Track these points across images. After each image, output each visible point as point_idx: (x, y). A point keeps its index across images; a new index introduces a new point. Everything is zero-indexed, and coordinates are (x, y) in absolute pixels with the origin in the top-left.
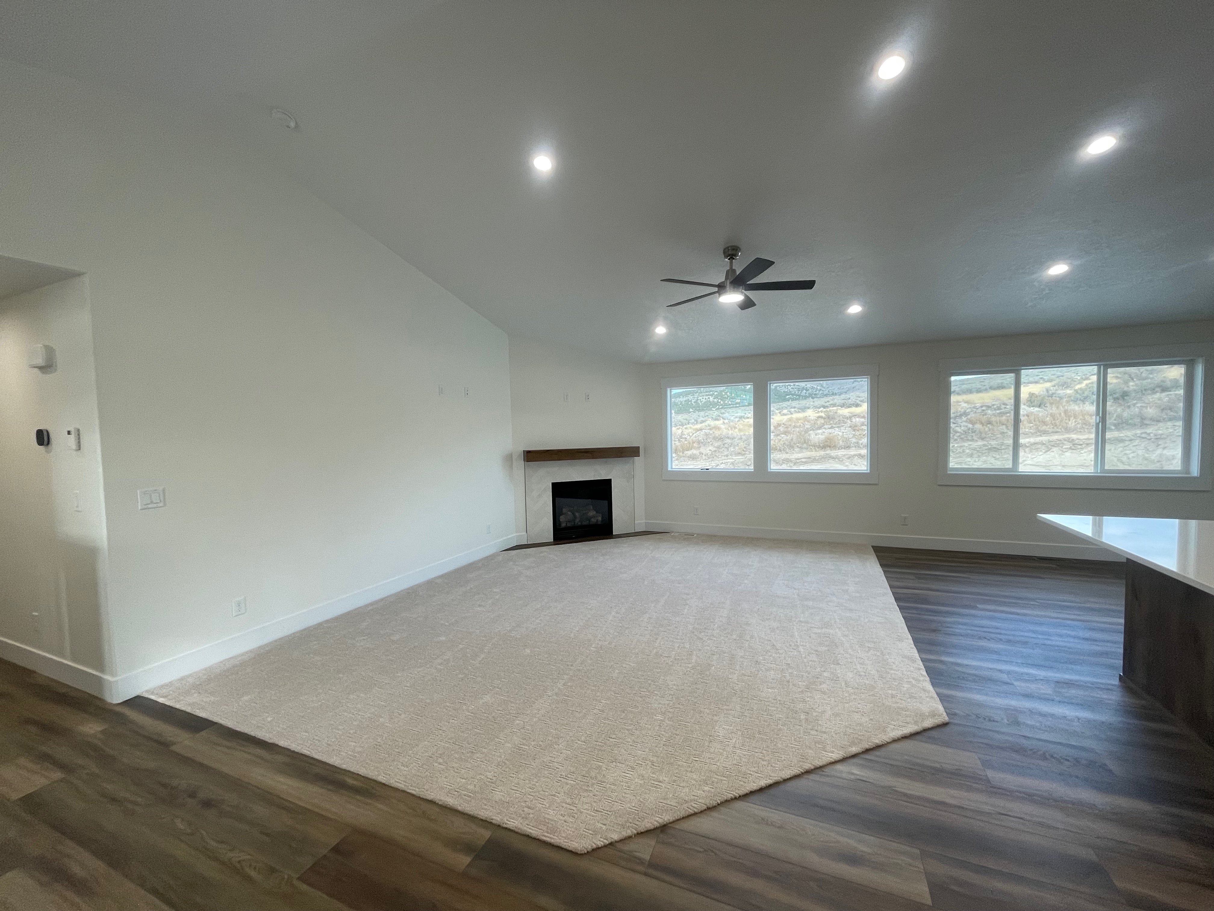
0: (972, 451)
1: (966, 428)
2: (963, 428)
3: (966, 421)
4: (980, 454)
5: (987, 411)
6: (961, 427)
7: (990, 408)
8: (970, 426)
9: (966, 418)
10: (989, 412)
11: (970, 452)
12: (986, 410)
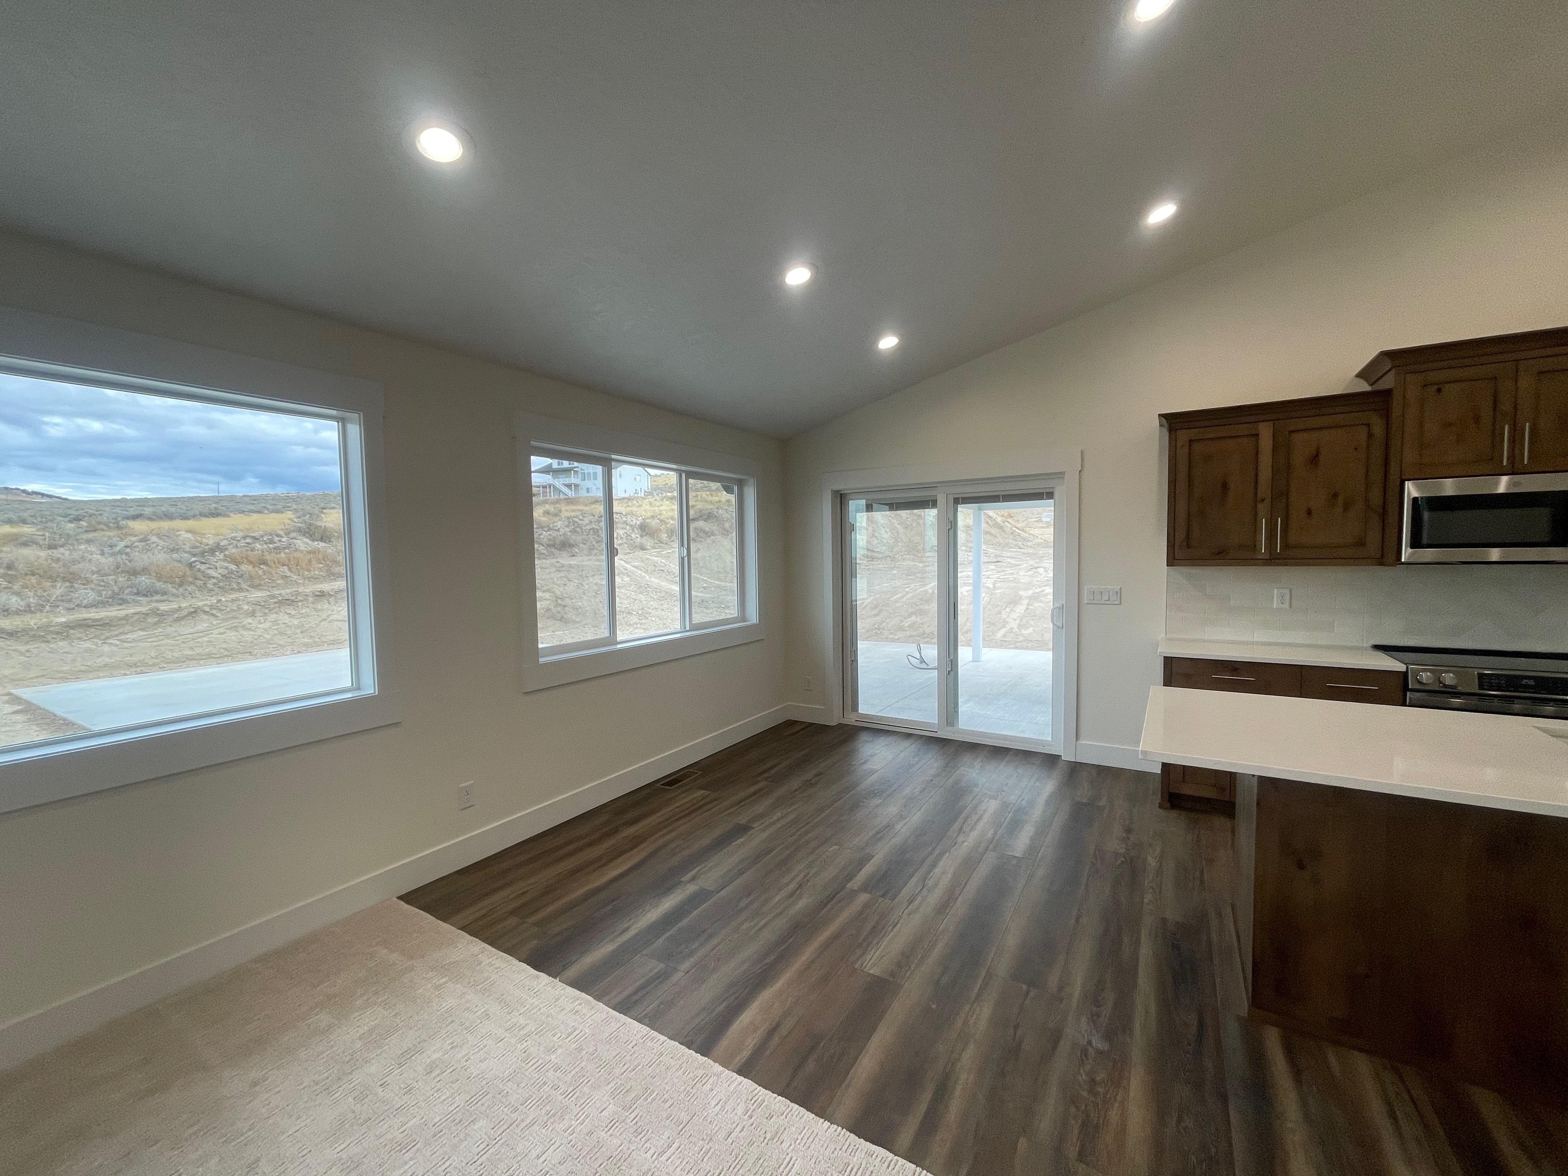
0: (253, 606)
1: (226, 571)
2: (220, 571)
3: (224, 560)
4: (267, 611)
5: (253, 545)
6: (216, 569)
7: (257, 541)
8: (233, 567)
9: (222, 554)
10: (258, 546)
11: (251, 609)
12: (253, 543)
